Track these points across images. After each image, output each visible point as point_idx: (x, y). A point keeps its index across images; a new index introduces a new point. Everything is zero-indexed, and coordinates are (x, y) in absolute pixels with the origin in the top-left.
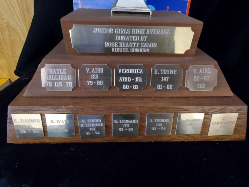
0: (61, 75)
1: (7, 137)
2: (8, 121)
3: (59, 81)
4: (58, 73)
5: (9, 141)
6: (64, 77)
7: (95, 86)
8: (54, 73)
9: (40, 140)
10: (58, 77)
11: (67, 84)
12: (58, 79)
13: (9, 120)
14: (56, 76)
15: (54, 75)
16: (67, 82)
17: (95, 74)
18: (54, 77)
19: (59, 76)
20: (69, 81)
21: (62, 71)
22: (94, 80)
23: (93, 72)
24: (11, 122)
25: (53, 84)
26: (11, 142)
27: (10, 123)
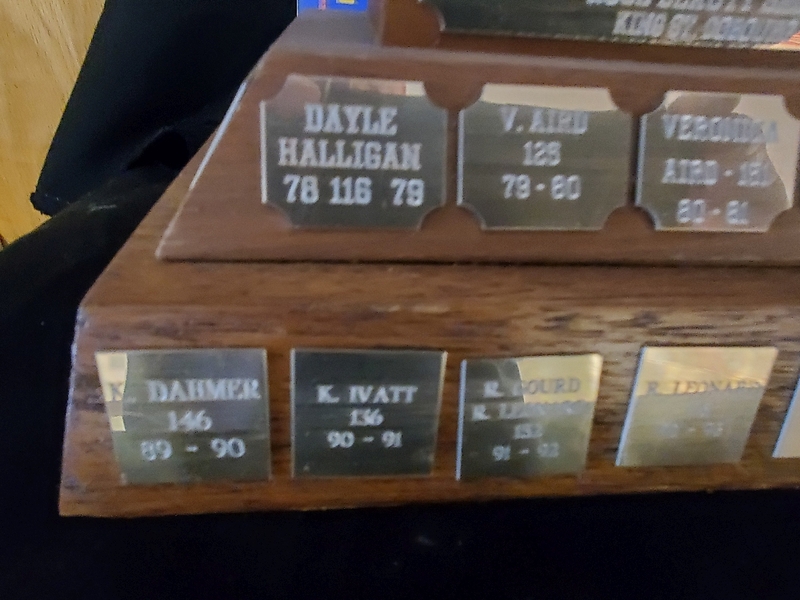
0: (368, 138)
1: (57, 480)
2: (72, 392)
3: (355, 174)
4: (352, 129)
5: (69, 504)
6: (383, 153)
7: (540, 203)
8: (328, 129)
9: (246, 496)
10: (349, 151)
11: (396, 189)
12: (348, 164)
13: (78, 386)
14: (340, 145)
15: (332, 138)
16: (395, 182)
17: (548, 138)
18: (331, 150)
19: (358, 145)
20: (408, 175)
21: (375, 117)
22: (541, 174)
23: (533, 129)
24: (90, 401)
25: (325, 191)
26: (82, 511)
27: (81, 405)
